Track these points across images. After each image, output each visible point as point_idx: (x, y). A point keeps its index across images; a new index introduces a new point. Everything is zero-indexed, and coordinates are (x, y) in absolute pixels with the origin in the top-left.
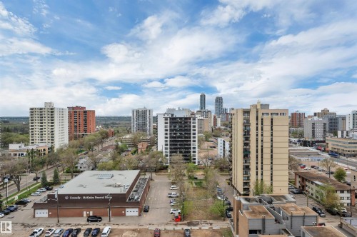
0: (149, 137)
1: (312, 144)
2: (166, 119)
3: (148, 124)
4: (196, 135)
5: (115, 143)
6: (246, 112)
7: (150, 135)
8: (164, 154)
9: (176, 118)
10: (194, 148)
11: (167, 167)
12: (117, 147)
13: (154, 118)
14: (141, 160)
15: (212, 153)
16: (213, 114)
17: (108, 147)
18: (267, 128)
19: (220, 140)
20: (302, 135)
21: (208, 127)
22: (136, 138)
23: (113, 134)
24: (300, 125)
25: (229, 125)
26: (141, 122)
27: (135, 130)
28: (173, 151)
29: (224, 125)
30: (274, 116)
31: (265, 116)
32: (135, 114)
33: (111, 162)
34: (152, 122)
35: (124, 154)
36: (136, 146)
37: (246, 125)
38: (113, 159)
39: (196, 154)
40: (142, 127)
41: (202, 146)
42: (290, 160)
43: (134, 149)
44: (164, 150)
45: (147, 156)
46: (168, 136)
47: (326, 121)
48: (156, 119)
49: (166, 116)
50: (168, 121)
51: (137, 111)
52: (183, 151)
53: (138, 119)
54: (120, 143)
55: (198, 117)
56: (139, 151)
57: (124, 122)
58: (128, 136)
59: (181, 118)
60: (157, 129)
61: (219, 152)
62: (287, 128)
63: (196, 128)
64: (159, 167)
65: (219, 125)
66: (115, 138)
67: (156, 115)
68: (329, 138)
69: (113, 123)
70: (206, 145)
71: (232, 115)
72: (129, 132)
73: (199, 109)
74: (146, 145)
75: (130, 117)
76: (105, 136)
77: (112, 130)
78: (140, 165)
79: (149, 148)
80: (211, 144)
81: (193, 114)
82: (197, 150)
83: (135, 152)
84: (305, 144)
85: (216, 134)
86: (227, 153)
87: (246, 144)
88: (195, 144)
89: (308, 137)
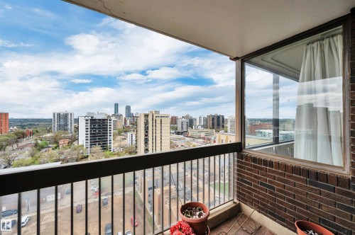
0: (70, 135)
1: (181, 133)
2: (87, 120)
3: (70, 125)
4: (112, 131)
5: (35, 142)
6: (146, 116)
7: (71, 133)
8: (85, 147)
9: (95, 120)
10: (110, 141)
11: (88, 156)
12: (36, 145)
13: (75, 119)
14: (63, 153)
15: (124, 143)
16: (124, 116)
17: (26, 146)
18: (158, 125)
19: (129, 134)
20: (177, 129)
21: (120, 125)
22: (57, 136)
23: (31, 134)
24: (176, 123)
25: (135, 124)
26: (62, 123)
27: (56, 129)
28: (93, 144)
29: (132, 124)
30: (163, 118)
31: (157, 118)
32: (56, 116)
33: (30, 158)
34: (73, 122)
35: (44, 150)
36: (57, 143)
37: (146, 123)
38: (32, 155)
39: (112, 144)
40: (64, 127)
41: (116, 139)
42: (171, 143)
43: (55, 145)
44: (85, 144)
45: (69, 150)
46: (89, 133)
47: (188, 121)
48: (77, 121)
49: (87, 118)
50: (89, 122)
51: (59, 115)
52: (101, 143)
53: (59, 121)
54: (39, 142)
55: (113, 119)
56: (60, 146)
57: (44, 123)
58: (48, 135)
59: (99, 120)
60: (78, 128)
61: (128, 142)
62: (169, 125)
63: (112, 127)
64: (80, 157)
65: (128, 124)
66: (34, 137)
67: (77, 118)
68: (189, 130)
69: (30, 125)
70: (119, 138)
71: (137, 117)
72: (49, 132)
73: (113, 113)
74: (67, 141)
75: (51, 120)
76: (22, 136)
77: (30, 130)
78: (62, 157)
79: (70, 143)
80: (122, 137)
81: (109, 116)
82: (112, 142)
83: (56, 148)
84: (178, 133)
85: (126, 130)
86: (134, 142)
87: (146, 136)
88: (110, 138)
89: (179, 130)
